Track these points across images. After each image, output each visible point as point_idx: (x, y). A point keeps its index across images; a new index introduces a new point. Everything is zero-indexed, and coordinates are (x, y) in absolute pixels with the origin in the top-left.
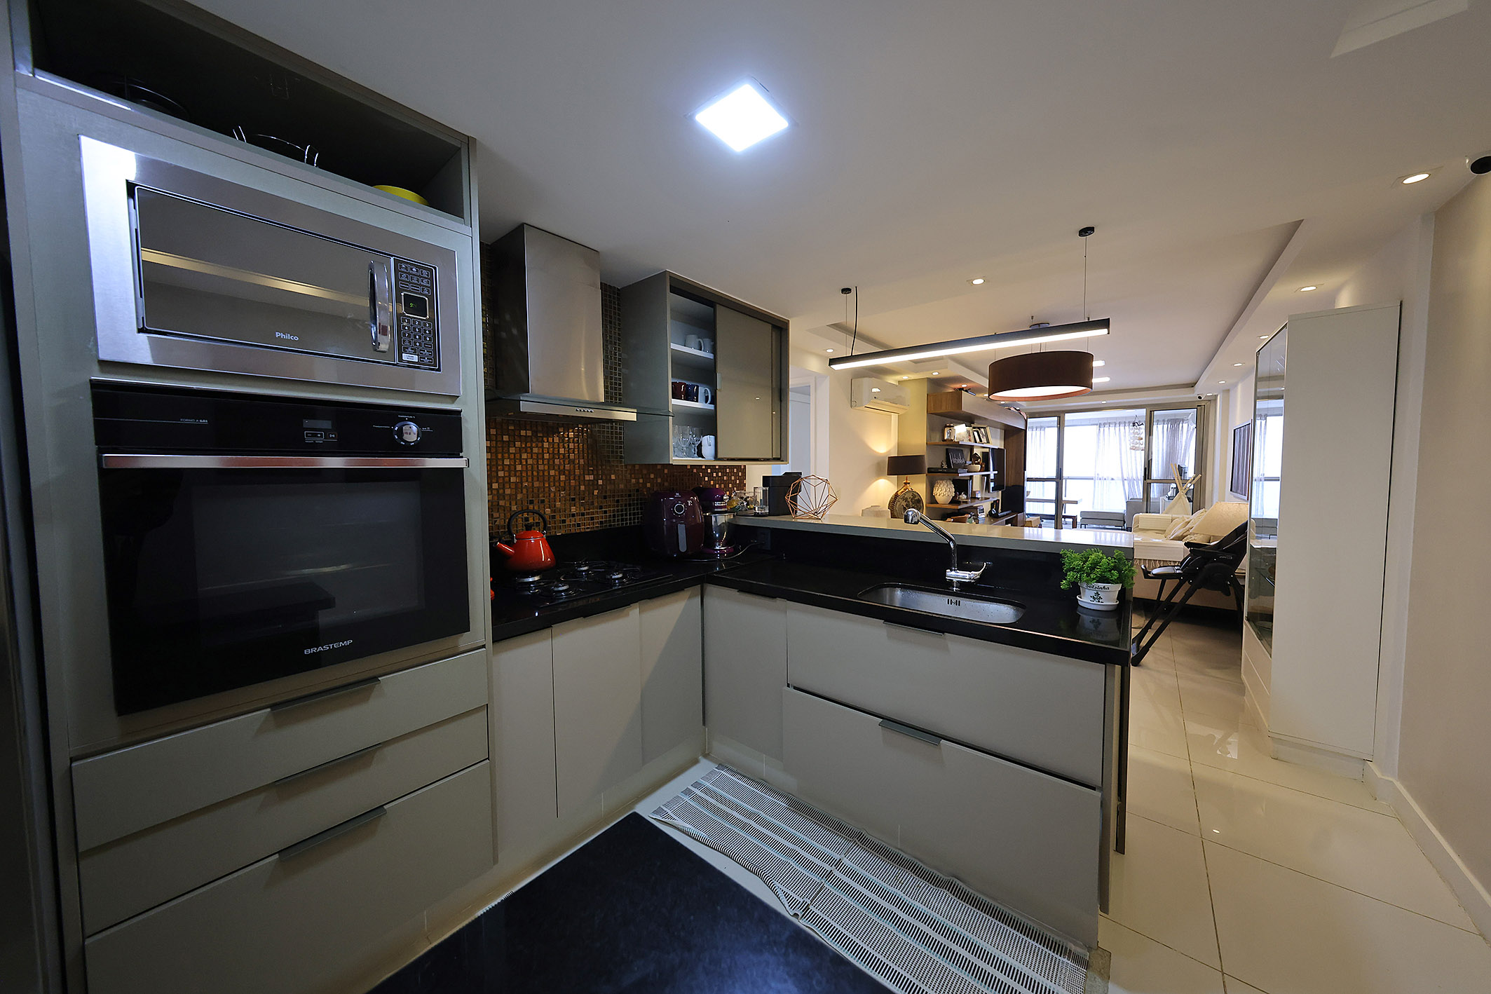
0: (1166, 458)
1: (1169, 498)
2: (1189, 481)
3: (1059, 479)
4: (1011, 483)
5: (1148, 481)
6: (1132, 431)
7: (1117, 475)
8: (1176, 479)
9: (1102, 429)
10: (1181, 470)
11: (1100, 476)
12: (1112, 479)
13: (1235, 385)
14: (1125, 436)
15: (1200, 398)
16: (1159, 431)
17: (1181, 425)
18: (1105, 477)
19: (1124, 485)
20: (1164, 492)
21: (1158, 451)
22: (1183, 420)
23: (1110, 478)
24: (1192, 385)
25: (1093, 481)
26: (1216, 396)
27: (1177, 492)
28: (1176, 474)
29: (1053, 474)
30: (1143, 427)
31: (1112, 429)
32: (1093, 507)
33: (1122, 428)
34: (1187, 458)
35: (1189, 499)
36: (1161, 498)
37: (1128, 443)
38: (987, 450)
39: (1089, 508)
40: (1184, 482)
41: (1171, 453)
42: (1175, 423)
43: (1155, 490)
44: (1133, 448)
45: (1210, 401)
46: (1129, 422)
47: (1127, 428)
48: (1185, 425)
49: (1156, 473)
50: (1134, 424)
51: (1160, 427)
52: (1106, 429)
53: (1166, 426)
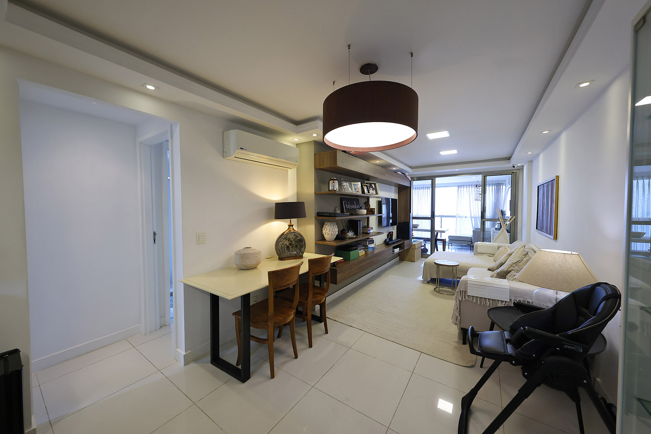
0: (494, 206)
1: (496, 229)
2: (508, 220)
3: (432, 218)
4: (402, 220)
5: (484, 220)
6: (475, 190)
7: (468, 215)
8: (500, 218)
9: (460, 189)
10: (503, 213)
11: (459, 215)
12: (466, 217)
13: (538, 156)
14: (472, 193)
15: (514, 167)
16: (490, 190)
17: (502, 186)
18: (462, 216)
19: (472, 220)
20: (493, 225)
21: (490, 201)
22: (503, 184)
23: (464, 217)
24: (509, 159)
25: (455, 218)
26: (523, 166)
27: (501, 227)
28: (500, 215)
29: (429, 215)
30: (481, 187)
31: (465, 188)
32: (456, 233)
33: (470, 188)
34: (505, 205)
35: (507, 230)
36: (491, 229)
37: (474, 196)
38: (380, 199)
39: (453, 234)
40: (505, 220)
41: (497, 203)
42: (498, 185)
43: (488, 224)
44: (476, 200)
45: (519, 169)
46: (474, 185)
47: (473, 188)
48: (504, 187)
49: (488, 214)
50: (476, 185)
51: (491, 187)
52: (462, 189)
53: (493, 187)
